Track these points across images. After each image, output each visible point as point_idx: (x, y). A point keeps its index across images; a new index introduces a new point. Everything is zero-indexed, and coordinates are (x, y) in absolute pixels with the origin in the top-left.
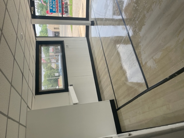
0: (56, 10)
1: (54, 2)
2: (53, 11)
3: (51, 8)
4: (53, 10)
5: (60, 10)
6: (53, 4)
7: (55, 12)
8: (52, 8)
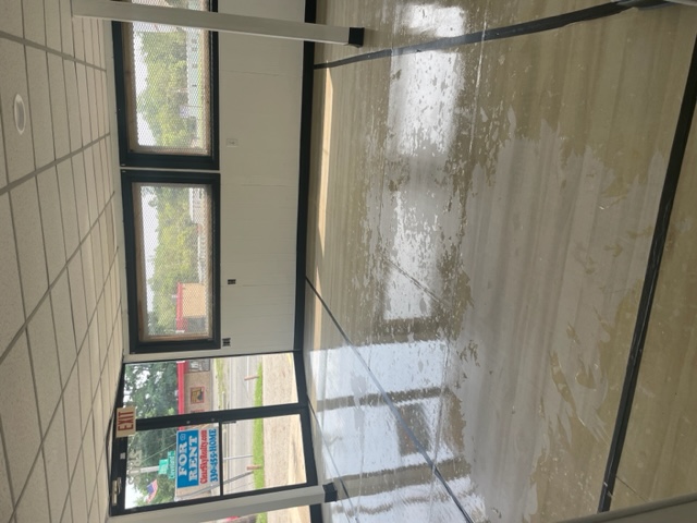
0: (200, 476)
1: (194, 449)
2: (191, 479)
3: (181, 473)
4: (187, 476)
5: (213, 471)
6: (191, 456)
7: (195, 483)
8: (185, 473)
